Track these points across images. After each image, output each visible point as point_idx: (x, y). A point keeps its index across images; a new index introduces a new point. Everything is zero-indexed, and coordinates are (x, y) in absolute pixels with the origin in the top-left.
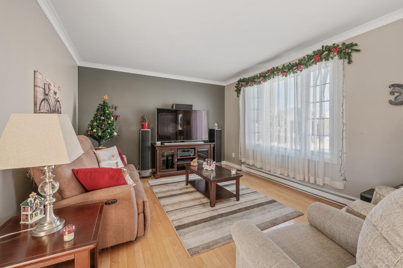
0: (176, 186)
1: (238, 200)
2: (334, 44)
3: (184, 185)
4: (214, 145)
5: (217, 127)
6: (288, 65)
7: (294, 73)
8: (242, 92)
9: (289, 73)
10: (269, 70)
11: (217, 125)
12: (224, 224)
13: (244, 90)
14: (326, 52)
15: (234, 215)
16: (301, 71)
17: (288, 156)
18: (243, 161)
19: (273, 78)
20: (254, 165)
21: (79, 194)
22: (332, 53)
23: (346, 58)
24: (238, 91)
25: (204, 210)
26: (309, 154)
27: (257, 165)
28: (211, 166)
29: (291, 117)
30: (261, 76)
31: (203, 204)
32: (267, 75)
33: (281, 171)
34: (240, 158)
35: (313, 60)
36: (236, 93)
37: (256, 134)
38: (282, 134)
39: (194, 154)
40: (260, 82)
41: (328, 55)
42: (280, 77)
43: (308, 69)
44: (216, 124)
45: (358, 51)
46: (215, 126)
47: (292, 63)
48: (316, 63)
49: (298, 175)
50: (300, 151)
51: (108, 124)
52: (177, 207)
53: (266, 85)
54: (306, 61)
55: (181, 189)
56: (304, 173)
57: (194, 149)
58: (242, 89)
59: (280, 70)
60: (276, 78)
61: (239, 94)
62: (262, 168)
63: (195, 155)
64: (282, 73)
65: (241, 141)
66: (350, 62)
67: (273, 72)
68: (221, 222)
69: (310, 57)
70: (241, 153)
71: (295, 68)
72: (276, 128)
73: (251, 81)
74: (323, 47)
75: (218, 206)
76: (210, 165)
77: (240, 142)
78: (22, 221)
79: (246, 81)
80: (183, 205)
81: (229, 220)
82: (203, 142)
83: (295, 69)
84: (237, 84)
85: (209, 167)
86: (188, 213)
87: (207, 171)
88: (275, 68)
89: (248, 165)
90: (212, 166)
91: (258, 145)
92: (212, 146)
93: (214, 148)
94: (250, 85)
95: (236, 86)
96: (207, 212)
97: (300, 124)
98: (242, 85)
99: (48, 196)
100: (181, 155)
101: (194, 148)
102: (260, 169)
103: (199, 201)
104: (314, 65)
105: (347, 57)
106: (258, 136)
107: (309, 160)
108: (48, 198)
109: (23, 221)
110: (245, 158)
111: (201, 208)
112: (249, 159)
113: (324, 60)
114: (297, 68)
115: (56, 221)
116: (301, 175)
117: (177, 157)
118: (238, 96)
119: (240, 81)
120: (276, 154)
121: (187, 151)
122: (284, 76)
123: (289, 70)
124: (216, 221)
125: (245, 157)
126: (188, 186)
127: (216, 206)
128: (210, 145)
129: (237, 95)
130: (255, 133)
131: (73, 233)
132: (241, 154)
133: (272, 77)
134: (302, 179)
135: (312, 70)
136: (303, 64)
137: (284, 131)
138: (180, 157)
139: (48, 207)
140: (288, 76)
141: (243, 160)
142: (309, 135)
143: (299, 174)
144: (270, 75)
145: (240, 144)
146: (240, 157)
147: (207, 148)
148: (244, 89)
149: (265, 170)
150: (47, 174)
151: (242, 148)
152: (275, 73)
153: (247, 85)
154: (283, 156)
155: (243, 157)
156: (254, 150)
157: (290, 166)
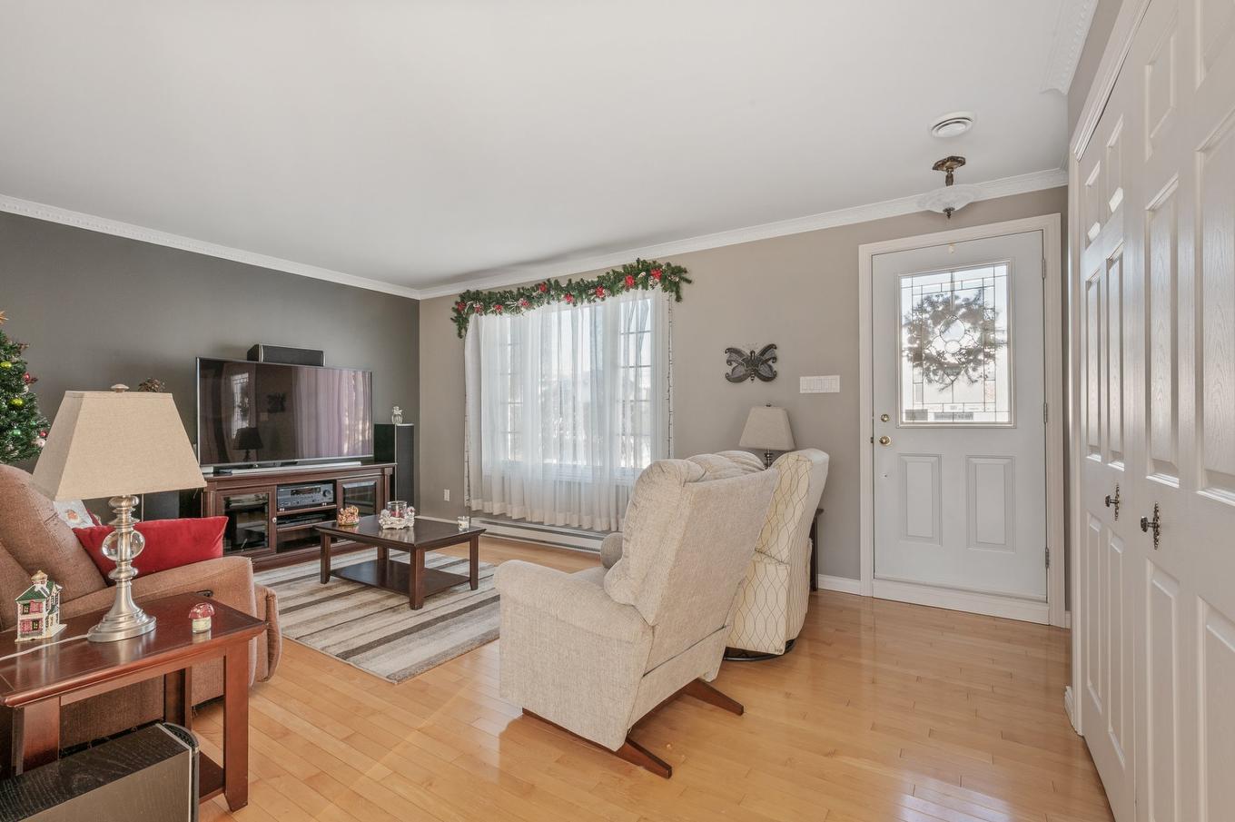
0: (289, 589)
1: (474, 587)
2: (654, 262)
3: (316, 582)
4: (394, 468)
5: (400, 419)
6: (579, 283)
7: (589, 301)
8: (471, 326)
9: (580, 299)
10: (539, 285)
11: (399, 412)
12: (452, 629)
13: (476, 321)
14: (644, 274)
15: (471, 613)
16: (603, 299)
17: (580, 484)
18: (474, 509)
19: (548, 303)
20: (504, 514)
21: (100, 589)
22: (652, 277)
23: (672, 291)
24: (461, 322)
25: (396, 618)
26: (617, 474)
27: (511, 512)
28: (403, 517)
29: (584, 395)
30: (522, 295)
31: (393, 609)
32: (534, 294)
33: (566, 520)
34: (466, 502)
35: (622, 283)
36: (454, 326)
37: (509, 436)
38: (568, 436)
39: (332, 500)
40: (518, 307)
41: (646, 278)
42: (563, 303)
43: (615, 298)
44: (397, 411)
45: (689, 282)
46: (395, 416)
47: (585, 279)
48: (628, 290)
49: (598, 521)
50: (602, 469)
51: (13, 407)
52: (322, 625)
53: (533, 316)
54: (612, 283)
55: (311, 593)
56: (609, 516)
57: (331, 485)
58: (472, 318)
59: (562, 289)
60: (554, 304)
61: (463, 331)
62: (523, 520)
63: (335, 502)
64: (566, 296)
65: (471, 454)
66: (679, 299)
67: (548, 292)
68: (446, 627)
69: (618, 276)
70: (469, 486)
71: (592, 291)
72: (555, 421)
73: (497, 303)
74: (638, 261)
75: (429, 606)
76: (401, 516)
77: (466, 459)
78: (19, 637)
79: (484, 300)
80: (337, 620)
81: (463, 621)
82: (360, 463)
83: (592, 295)
84: (457, 303)
85: (400, 521)
86: (357, 629)
87: (394, 532)
88: (553, 282)
89: (490, 515)
90: (406, 517)
91: (514, 464)
92: (388, 471)
93: (392, 477)
94: (492, 312)
95: (456, 307)
96: (409, 618)
97: (601, 408)
98: (471, 307)
99: (123, 563)
100: (289, 505)
101: (334, 482)
102: (520, 522)
103: (378, 605)
104: (624, 292)
105: (674, 289)
106: (514, 441)
107: (617, 487)
108: (123, 567)
109: (23, 636)
110: (480, 501)
111: (388, 615)
112: (491, 500)
113: (640, 286)
114: (595, 293)
115: (140, 614)
116: (604, 520)
117: (278, 510)
118: (460, 336)
119: (466, 297)
120: (555, 482)
121: (310, 491)
122: (571, 304)
123: (581, 295)
124: (433, 628)
125: (482, 498)
126: (328, 584)
127: (424, 607)
128: (383, 469)
129: (457, 332)
130: (505, 433)
131: (209, 618)
132: (469, 490)
133: (546, 301)
134: (605, 528)
135: (621, 299)
136: (606, 288)
137: (571, 427)
138: (287, 509)
139: (124, 584)
140: (579, 304)
141: (475, 505)
142: (618, 435)
143: (600, 517)
144: (541, 295)
145: (466, 464)
146: (466, 497)
147: (371, 478)
148: (476, 318)
149: (531, 523)
150: (124, 516)
151: (471, 474)
152: (552, 293)
153: (485, 309)
154: (569, 483)
155: (474, 499)
156: (503, 478)
157: (583, 502)
